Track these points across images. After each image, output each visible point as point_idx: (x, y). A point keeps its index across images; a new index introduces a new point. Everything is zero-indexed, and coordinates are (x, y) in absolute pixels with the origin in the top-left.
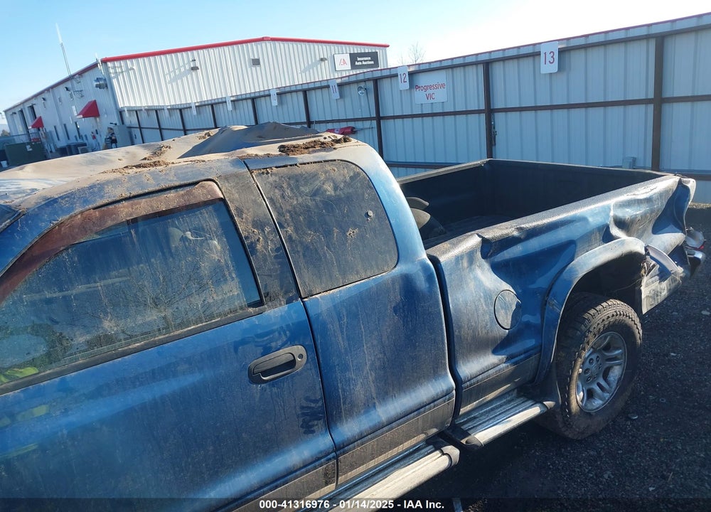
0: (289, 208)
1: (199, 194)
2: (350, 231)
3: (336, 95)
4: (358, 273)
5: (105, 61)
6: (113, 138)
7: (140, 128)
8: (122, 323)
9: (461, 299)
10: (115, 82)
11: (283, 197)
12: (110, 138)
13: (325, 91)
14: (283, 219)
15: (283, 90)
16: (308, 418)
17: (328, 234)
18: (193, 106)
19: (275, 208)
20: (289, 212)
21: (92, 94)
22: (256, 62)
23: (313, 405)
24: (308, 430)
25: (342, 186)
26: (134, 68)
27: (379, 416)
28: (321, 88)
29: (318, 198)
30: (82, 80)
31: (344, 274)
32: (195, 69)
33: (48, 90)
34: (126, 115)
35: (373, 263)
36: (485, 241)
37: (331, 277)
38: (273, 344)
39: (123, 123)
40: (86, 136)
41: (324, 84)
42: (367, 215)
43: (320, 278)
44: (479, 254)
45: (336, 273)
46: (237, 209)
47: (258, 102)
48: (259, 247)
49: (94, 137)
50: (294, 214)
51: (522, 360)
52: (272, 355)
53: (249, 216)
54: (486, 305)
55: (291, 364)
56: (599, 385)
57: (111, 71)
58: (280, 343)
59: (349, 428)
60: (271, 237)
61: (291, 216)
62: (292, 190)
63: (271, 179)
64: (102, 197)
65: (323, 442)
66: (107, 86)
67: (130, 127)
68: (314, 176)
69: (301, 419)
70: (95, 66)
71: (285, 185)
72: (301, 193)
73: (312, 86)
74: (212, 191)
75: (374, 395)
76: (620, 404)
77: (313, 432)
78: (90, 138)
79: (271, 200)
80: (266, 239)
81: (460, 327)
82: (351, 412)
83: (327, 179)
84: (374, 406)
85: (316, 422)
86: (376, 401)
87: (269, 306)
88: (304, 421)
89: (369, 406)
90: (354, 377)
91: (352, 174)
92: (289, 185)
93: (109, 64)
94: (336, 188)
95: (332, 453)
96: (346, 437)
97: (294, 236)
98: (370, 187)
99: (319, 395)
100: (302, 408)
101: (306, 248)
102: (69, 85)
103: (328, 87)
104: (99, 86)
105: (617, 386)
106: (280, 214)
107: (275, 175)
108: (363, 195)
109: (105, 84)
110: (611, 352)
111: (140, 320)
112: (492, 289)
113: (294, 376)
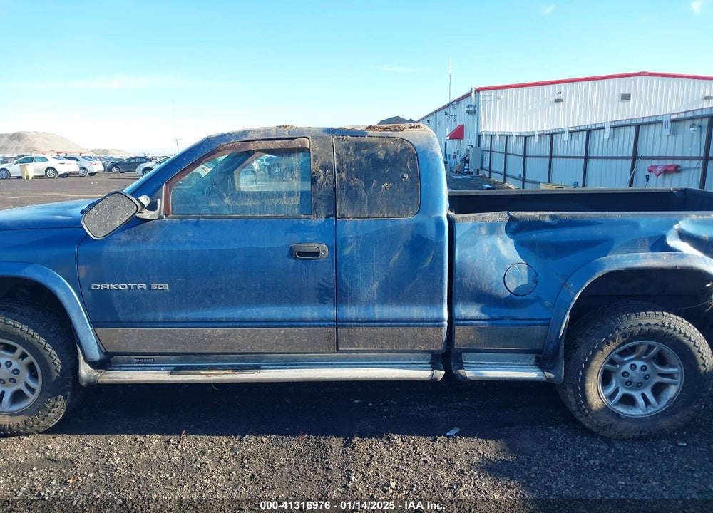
0: (348, 161)
1: (296, 144)
2: (386, 185)
3: (667, 131)
4: (381, 212)
5: (478, 90)
6: (467, 158)
7: (491, 151)
8: (233, 202)
9: (469, 257)
10: (482, 108)
11: (347, 154)
12: (465, 158)
13: (659, 126)
14: (341, 167)
15: (617, 123)
16: (322, 293)
17: (368, 183)
18: (536, 134)
19: (339, 160)
20: (347, 164)
21: (463, 119)
22: (626, 97)
23: (327, 286)
24: (322, 301)
25: (392, 154)
26: (502, 97)
27: (374, 313)
28: (655, 123)
29: (370, 160)
30: (458, 106)
31: (371, 210)
32: (558, 101)
33: (433, 114)
34: (483, 138)
35: (396, 209)
36: (512, 219)
37: (361, 210)
38: (309, 239)
39: (479, 146)
40: (449, 155)
41: (659, 119)
42: (403, 177)
43: (353, 209)
44: (503, 228)
45: (365, 209)
46: (314, 156)
47: (592, 134)
48: (319, 180)
49: (455, 157)
50: (349, 166)
51: (524, 325)
52: (306, 245)
53: (320, 161)
54: (496, 268)
55: (317, 253)
56: (644, 396)
57: (481, 99)
58: (313, 239)
59: (351, 312)
60: (329, 176)
61: (347, 167)
62: (355, 151)
63: (344, 143)
64: (246, 137)
65: (330, 312)
66: (475, 112)
67: (484, 150)
68: (375, 145)
69: (318, 291)
70: (469, 94)
71: (351, 148)
72: (360, 154)
73: (646, 120)
74: (304, 143)
75: (375, 299)
76: (665, 423)
77: (325, 304)
78: (452, 157)
79: (338, 155)
80: (325, 176)
81: (462, 277)
82: (355, 302)
83: (383, 149)
84: (374, 306)
85: (328, 298)
86: (376, 302)
87: (314, 217)
88: (319, 293)
89: (369, 303)
90: (361, 280)
91: (403, 148)
92: (354, 148)
93: (481, 93)
94: (386, 155)
95: (333, 321)
96: (345, 316)
97: (344, 179)
98: (415, 159)
99: (332, 280)
100: (319, 284)
101: (350, 188)
102: (447, 110)
103: (661, 122)
104: (468, 112)
105: (666, 405)
106: (340, 164)
107: (348, 140)
108: (406, 163)
109: (473, 111)
110: (665, 368)
111: (242, 204)
112: (508, 258)
113: (318, 262)
